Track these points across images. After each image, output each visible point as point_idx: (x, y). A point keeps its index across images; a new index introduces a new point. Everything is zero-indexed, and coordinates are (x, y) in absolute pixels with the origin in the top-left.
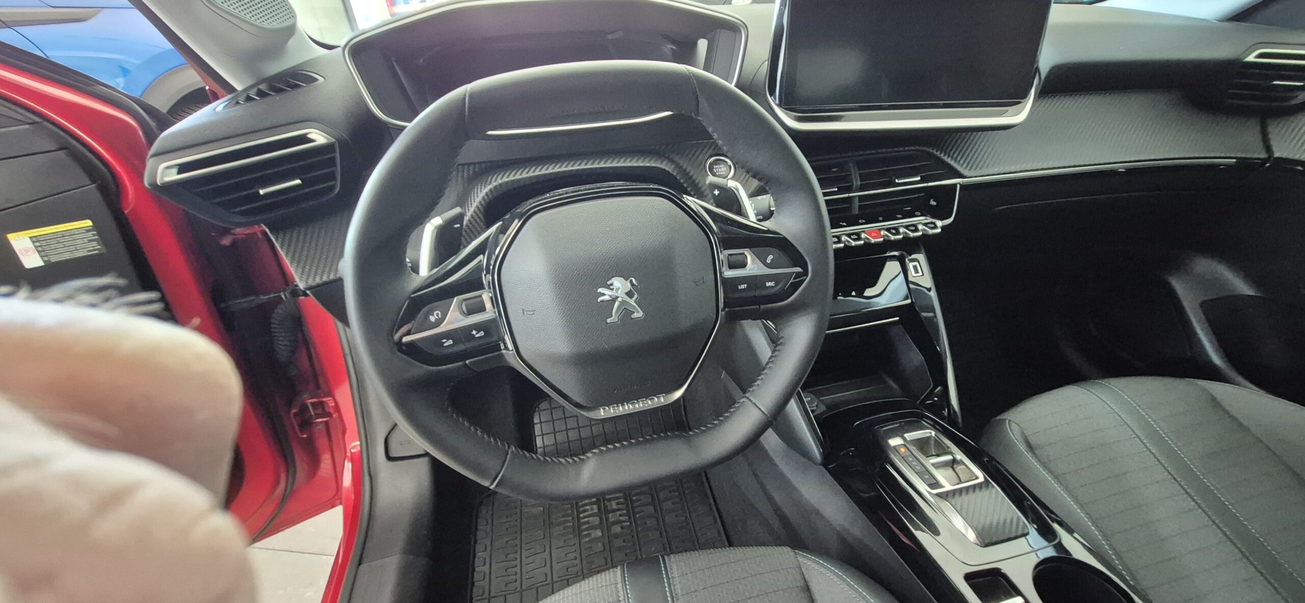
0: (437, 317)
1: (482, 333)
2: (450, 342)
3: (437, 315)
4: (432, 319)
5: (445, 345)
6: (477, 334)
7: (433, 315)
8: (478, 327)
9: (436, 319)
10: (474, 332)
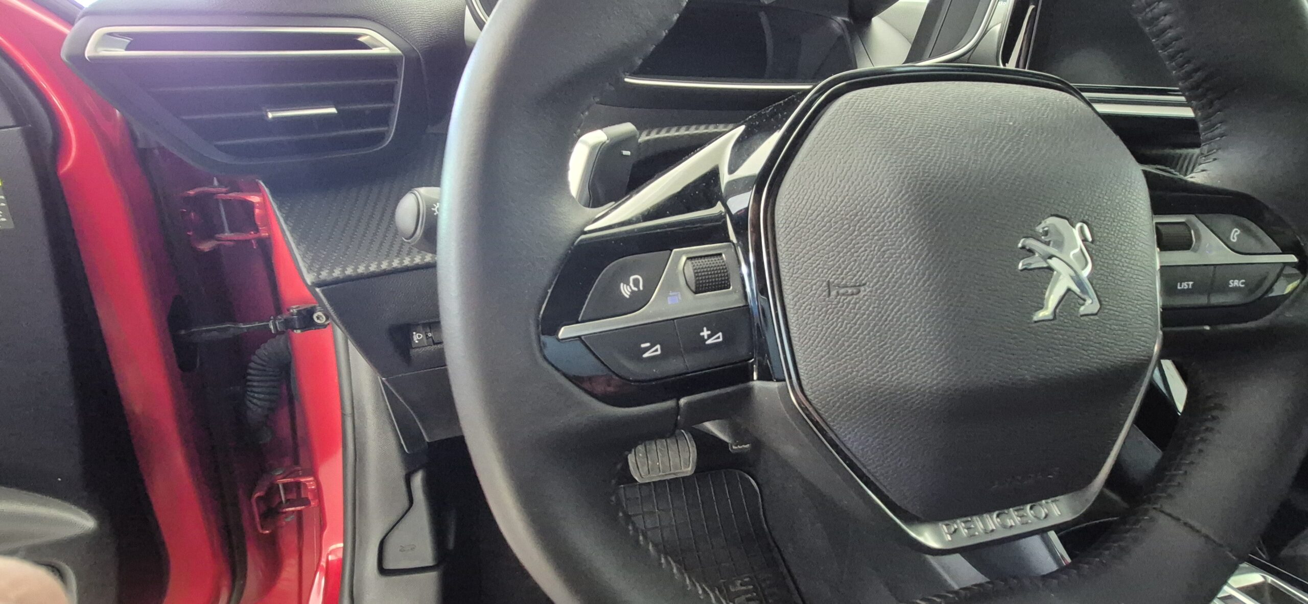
0: (636, 289)
1: (719, 337)
2: (657, 350)
3: (636, 283)
4: (626, 290)
5: (646, 355)
6: (710, 337)
7: (628, 284)
8: (715, 320)
9: (633, 292)
10: (705, 333)
